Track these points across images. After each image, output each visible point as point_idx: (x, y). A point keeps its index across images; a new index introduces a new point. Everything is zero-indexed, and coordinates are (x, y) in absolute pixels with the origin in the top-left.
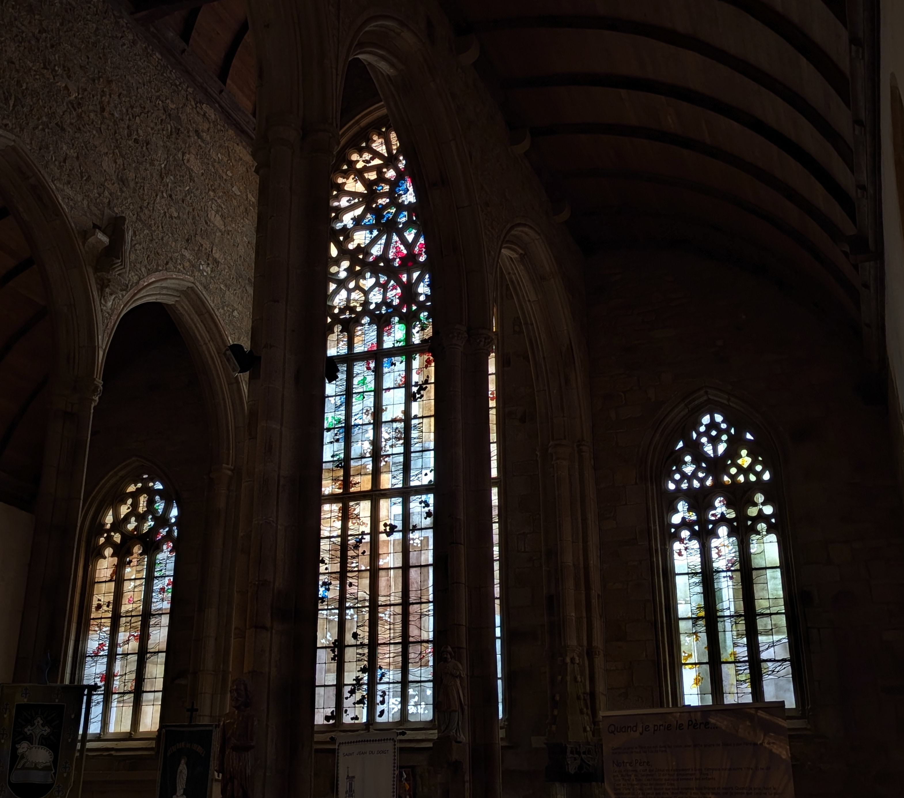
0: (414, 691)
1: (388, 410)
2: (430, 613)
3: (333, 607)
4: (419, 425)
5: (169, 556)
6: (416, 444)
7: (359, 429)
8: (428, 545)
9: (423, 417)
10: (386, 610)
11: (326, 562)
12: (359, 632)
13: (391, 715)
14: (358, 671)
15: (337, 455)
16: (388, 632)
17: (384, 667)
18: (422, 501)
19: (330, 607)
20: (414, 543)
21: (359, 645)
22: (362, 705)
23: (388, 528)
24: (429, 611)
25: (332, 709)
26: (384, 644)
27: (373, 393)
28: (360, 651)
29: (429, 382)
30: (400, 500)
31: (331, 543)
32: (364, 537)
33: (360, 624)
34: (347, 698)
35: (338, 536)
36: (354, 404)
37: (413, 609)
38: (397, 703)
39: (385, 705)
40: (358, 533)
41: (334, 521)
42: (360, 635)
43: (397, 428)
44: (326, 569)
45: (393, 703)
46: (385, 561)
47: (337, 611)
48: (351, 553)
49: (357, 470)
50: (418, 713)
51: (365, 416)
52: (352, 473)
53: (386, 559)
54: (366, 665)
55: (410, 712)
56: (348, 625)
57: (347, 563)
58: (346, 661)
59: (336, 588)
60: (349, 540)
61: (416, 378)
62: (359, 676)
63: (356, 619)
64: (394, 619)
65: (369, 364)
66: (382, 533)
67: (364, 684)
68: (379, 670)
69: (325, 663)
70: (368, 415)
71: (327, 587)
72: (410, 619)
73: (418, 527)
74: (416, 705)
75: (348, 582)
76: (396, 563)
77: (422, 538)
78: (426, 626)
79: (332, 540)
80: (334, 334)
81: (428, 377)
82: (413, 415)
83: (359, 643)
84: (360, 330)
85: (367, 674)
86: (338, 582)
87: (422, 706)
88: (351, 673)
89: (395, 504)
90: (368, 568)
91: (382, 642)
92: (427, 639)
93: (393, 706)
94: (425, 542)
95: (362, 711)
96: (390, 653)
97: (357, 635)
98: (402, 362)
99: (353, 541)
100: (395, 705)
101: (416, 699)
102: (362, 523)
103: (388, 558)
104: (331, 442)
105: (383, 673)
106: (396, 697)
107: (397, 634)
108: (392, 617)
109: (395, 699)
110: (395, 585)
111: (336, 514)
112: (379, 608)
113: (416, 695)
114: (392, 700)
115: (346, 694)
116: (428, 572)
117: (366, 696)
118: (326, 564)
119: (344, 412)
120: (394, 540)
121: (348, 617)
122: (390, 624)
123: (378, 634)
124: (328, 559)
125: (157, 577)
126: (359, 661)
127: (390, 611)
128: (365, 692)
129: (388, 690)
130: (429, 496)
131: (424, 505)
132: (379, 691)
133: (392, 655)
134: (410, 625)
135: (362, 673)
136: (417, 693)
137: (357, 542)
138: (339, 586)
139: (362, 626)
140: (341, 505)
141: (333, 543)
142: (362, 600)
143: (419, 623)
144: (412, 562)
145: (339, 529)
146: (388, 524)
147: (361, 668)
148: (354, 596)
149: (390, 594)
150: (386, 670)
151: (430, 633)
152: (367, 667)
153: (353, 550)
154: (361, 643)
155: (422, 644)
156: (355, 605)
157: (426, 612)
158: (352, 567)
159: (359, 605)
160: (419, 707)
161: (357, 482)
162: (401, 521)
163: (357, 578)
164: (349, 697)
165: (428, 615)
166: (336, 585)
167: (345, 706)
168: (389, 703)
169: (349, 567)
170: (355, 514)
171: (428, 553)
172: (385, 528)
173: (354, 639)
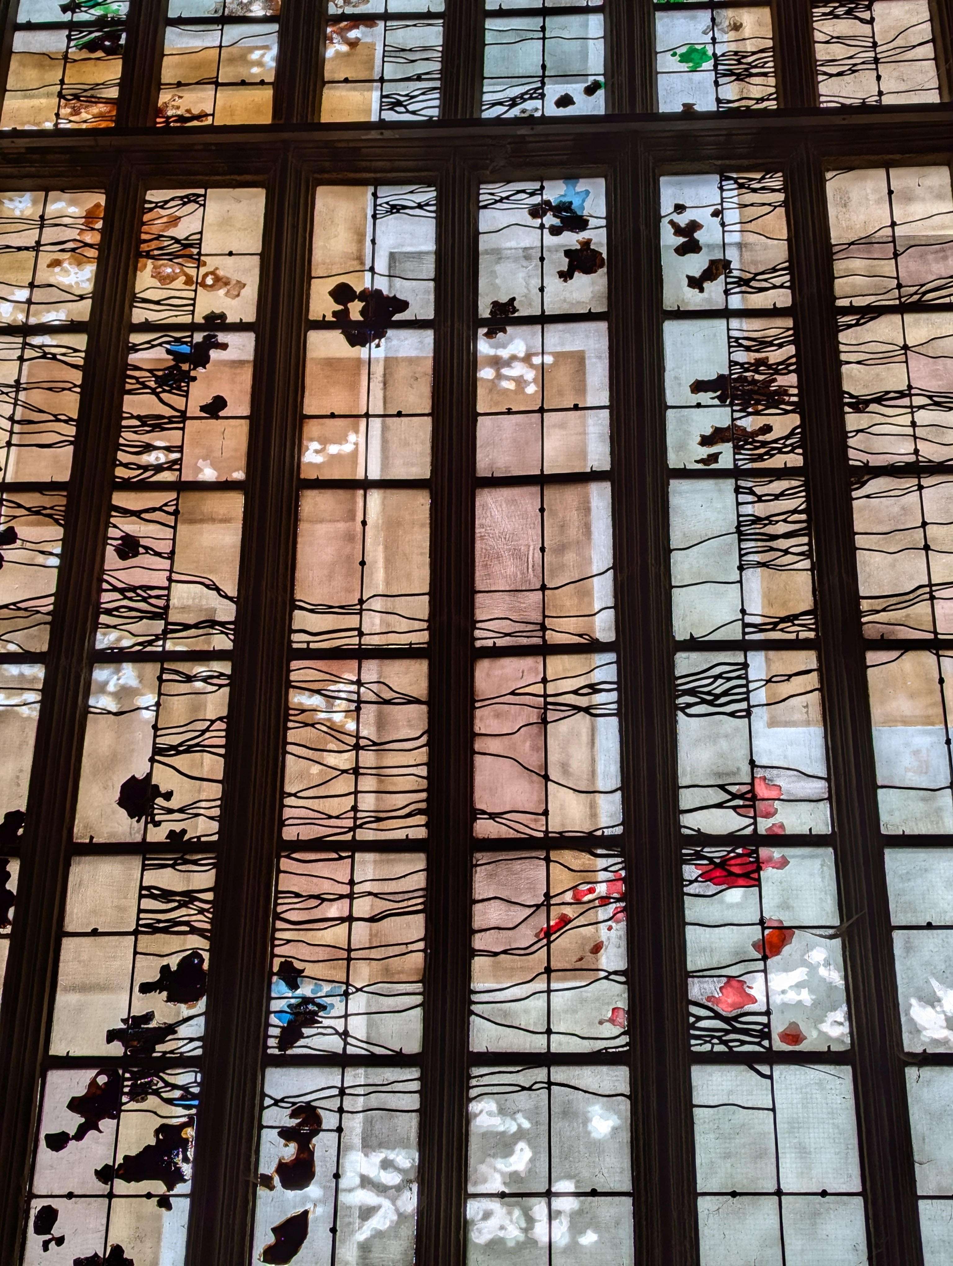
0: (504, 1112)
2: (599, 698)
3: (12, 648)
8: (581, 388)
10: (337, 679)
12: (164, 779)
13: (349, 1253)
14: (146, 988)
16: (344, 784)
17: (310, 970)
18: (548, 203)
20: (499, 376)
21: (157, 848)
22: (158, 1187)
23: (355, 310)
24: (594, 689)
26: (317, 845)
28: (164, 878)
30: (428, 195)
31: (28, 353)
32: (222, 337)
33: (174, 740)
34: (58, 1142)
35: (72, 327)
37: (494, 677)
38: (393, 1179)
39: (313, 1190)
40: (187, 319)
41: (56, 263)
42: (168, 796)
45: (366, 1182)
46: (333, 449)
47: (37, 672)
48: (139, 404)
49: (199, 66)
50: (531, 1242)
52: (168, 74)
53: (342, 439)
54: (195, 954)
55: (482, 1234)
56: (97, 741)
57: (118, 447)
58: (70, 927)
59: (40, 559)
60: (135, 348)
62: (149, 1017)
63: (149, 715)
64: (381, 723)
66: (322, 325)
67: (181, 1061)
68: (279, 987)
72: (480, 726)
73: (523, 312)
74: (518, 1195)
75: (112, 532)
76: (398, 462)
77: (549, 359)
78: (578, 766)
79: (37, 340)
83: (158, 835)
85: (201, 1005)
86: (58, 532)
87: (558, 1204)
88: (97, 999)
89: (395, 209)
90: (239, 476)
91: (308, 833)
92: (587, 827)
93: (367, 1197)
94: (561, 377)
95: (159, 1218)
96: (351, 896)
97: (156, 791)
100: (381, 1189)
101: (522, 1159)
102: (209, 281)
103: (354, 437)
105: (306, 1001)
106: (381, 1145)
107: (400, 800)
109: (377, 1157)
110: (388, 561)
111: (73, 234)
112: (294, 664)
113: (520, 1134)
114: (360, 1164)
115: (56, 1117)
116: (585, 509)
117: (190, 1133)
120: (387, 359)
121: (102, 702)
122: (357, 747)
123: (284, 795)
126: (153, 929)
127: (359, 683)
128: (180, 1111)
129: (335, 1104)
130: (582, 185)
131: (556, 222)
132: (276, 1103)
133: (363, 907)
134: (478, 759)
135: (169, 1000)
136: (526, 1125)
137: (179, 357)
138: (58, 550)
139: (187, 751)
140: (101, 199)
141: (44, 356)
142: (192, 622)
143: (534, 748)
144: (491, 465)
145: (82, 298)
146: (358, 290)
147: (165, 969)
148: (144, 600)
149: (361, 602)
150: (326, 988)
151: (601, 800)
152: (206, 966)
153: (154, 392)
154: (172, 833)
155: (554, 855)
156: (150, 643)
157: (575, 692)
158: (146, 468)
159: (170, 646)
160: (539, 1208)
161: (196, 112)
162: (432, 284)
163: (171, 520)
164: (72, 1132)
165: (586, 710)
166: (41, 547)
167: (41, 1185)
168: (337, 1176)
169: (126, 466)
170: (177, 241)
171: (584, 425)
172: (341, 307)
173: (132, 816)
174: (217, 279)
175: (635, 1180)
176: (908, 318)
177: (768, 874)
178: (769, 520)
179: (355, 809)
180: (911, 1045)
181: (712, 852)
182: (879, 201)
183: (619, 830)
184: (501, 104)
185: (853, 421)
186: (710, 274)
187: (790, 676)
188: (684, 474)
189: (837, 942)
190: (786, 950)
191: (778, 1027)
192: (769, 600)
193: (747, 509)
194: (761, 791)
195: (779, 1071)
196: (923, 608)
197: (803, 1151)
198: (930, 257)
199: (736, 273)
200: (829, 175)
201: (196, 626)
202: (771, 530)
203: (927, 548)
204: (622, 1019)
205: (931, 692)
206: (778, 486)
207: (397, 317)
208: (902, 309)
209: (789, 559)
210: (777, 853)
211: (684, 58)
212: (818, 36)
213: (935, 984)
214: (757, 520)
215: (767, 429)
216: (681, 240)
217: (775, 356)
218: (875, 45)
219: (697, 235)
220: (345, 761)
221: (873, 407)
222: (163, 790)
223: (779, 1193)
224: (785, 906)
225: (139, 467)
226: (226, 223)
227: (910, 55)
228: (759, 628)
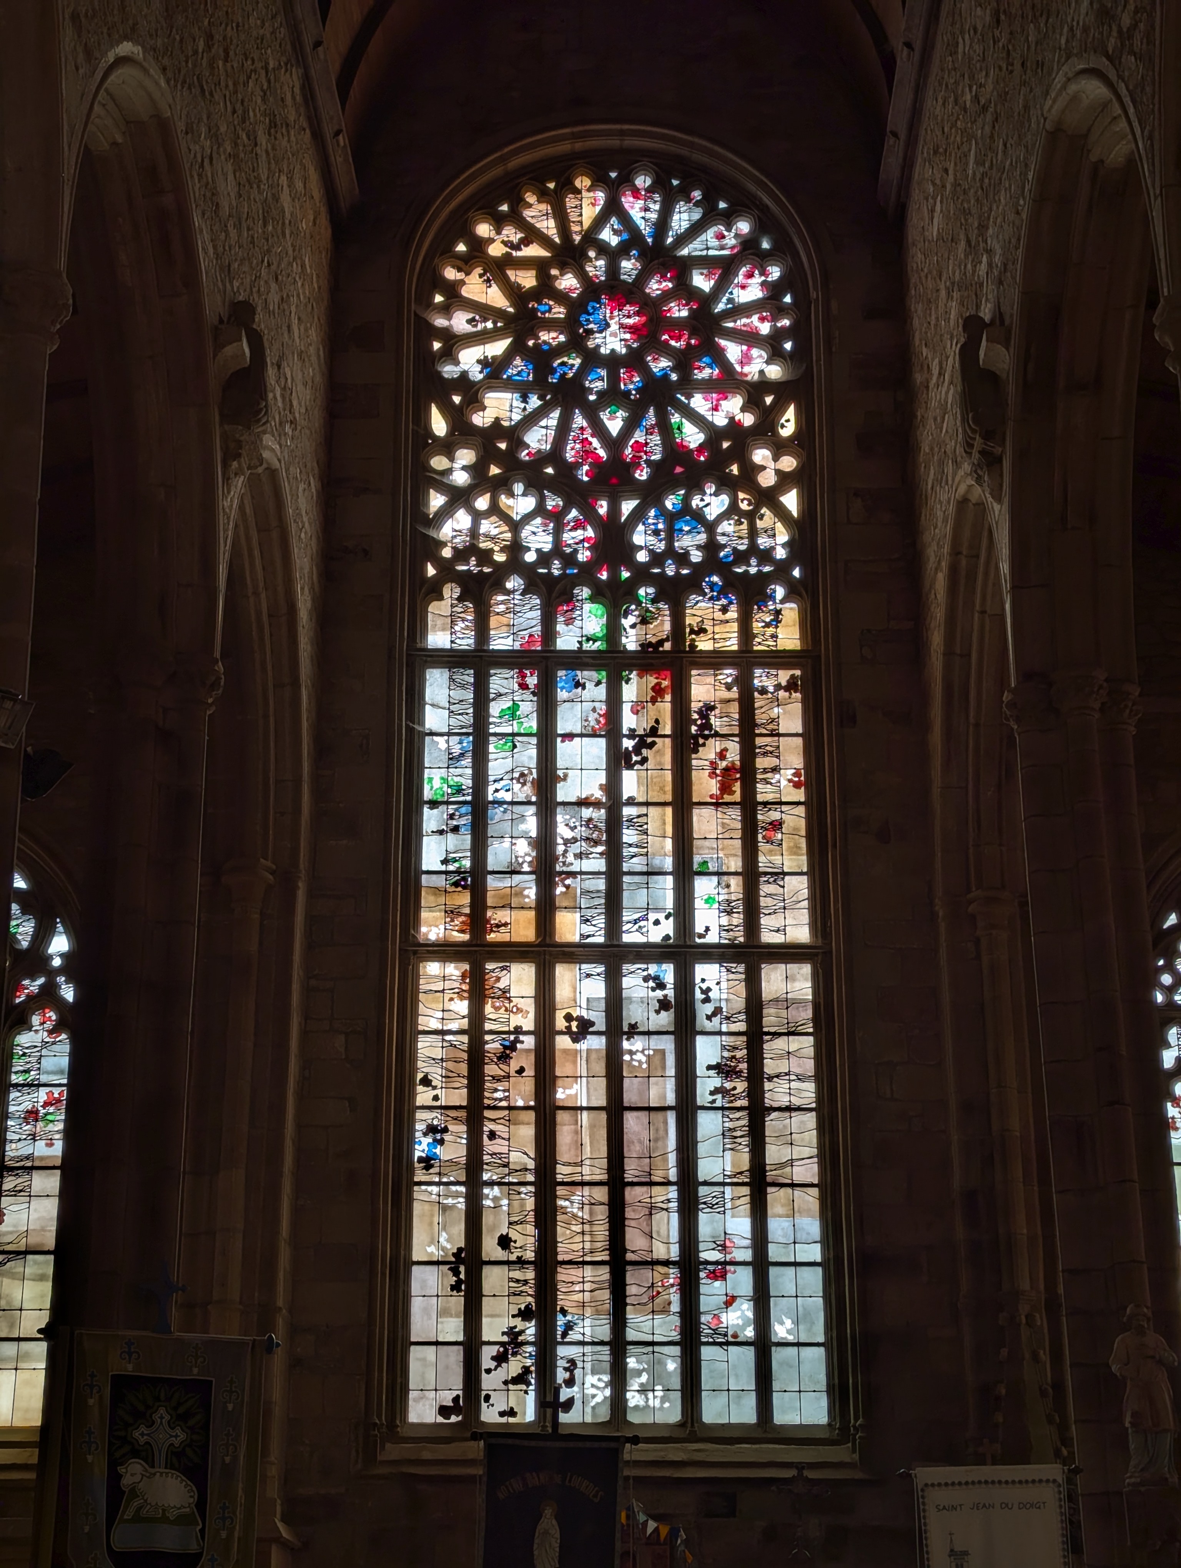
0: (638, 1362)
1: (569, 780)
2: (671, 1205)
3: (452, 1179)
4: (639, 820)
5: (47, 1040)
6: (633, 857)
7: (505, 812)
8: (664, 1067)
9: (647, 804)
10: (574, 1194)
11: (433, 1084)
12: (513, 1235)
13: (588, 1410)
14: (513, 1316)
15: (455, 860)
16: (578, 1238)
17: (570, 1310)
18: (649, 975)
19: (445, 1180)
21: (513, 1263)
22: (524, 1387)
23: (574, 1024)
24: (669, 1201)
25: (455, 1393)
26: (570, 1262)
27: (534, 741)
28: (517, 1274)
29: (660, 733)
30: (601, 969)
31: (445, 1044)
32: (522, 1038)
33: (516, 1219)
34: (488, 1371)
35: (461, 1032)
36: (491, 757)
37: (632, 1194)
38: (602, 1385)
39: (575, 1389)
40: (506, 1029)
41: (451, 999)
42: (515, 1242)
43: (590, 820)
44: (436, 1098)
45: (593, 1386)
46: (568, 1092)
47: (462, 1189)
48: (491, 1069)
49: (503, 897)
50: (647, 1406)
51: (517, 787)
52: (490, 902)
53: (571, 1087)
54: (530, 1304)
55: (631, 1403)
56: (487, 1219)
57: (484, 1090)
58: (485, 1293)
59: (459, 1140)
60: (487, 1043)
61: (629, 720)
62: (515, 1327)
63: (505, 1208)
64: (591, 1213)
65: (524, 676)
66: (561, 1033)
67: (528, 1343)
68: (560, 1317)
69: (438, 1296)
70: (524, 784)
71: (438, 1136)
72: (627, 1215)
73: (641, 1029)
74: (643, 1390)
75: (485, 1129)
76: (593, 1098)
77: (651, 1052)
78: (664, 1232)
79: (448, 1038)
80: (443, 602)
81: (657, 721)
82: (625, 797)
83: (513, 1258)
84: (502, 602)
85: (533, 1323)
86: (464, 1128)
87: (656, 1393)
88: (497, 1320)
89: (588, 976)
90: (532, 1103)
91: (567, 1258)
92: (666, 1258)
93: (593, 1391)
94: (657, 1060)
95: (525, 1398)
96: (583, 1282)
97: (510, 1240)
98: (598, 683)
99: (497, 1045)
100: (598, 1388)
101: (644, 1378)
102: (515, 1010)
103: (576, 1087)
104: (441, 832)
105: (569, 1321)
106: (597, 1373)
107: (599, 1245)
108: (586, 1208)
109: (596, 1377)
110: (591, 1143)
111: (457, 985)
112: (558, 1188)
113: (644, 1370)
114: (591, 1379)
115: (487, 1362)
116: (666, 1123)
117: (533, 1368)
118: (435, 1088)
119: (469, 771)
120: (588, 1050)
121: (487, 1203)
122: (583, 1223)
123: (557, 1242)
124: (440, 1078)
125: (16, 1085)
126: (514, 1294)
127: (583, 1196)
128: (529, 1361)
129: (582, 1359)
130: (664, 966)
131: (654, 985)
132: (562, 1358)
133: (588, 1287)
134: (627, 1228)
135: (522, 1320)
136: (646, 1366)
137: (505, 1047)
138: (465, 1136)
139: (521, 1223)
140: (467, 967)
141: (451, 1045)
142: (518, 1169)
143: (647, 1225)
144: (630, 1099)
145: (464, 1017)
146: (575, 1016)
147: (520, 1309)
148: (500, 1159)
149: (582, 1161)
150: (576, 1317)
151: (671, 1246)
152: (534, 1308)
153: (496, 1064)
154: (518, 1257)
155: (655, 1268)
156: (503, 1178)
157: (662, 1202)
158: (496, 1099)
159: (511, 1180)
160: (650, 1395)
161: (503, 922)
162: (604, 1014)
163: (507, 1123)
164: (493, 1368)
165: (666, 1210)
166: (459, 1135)
167: (484, 1386)
168: (583, 1384)
169: (488, 1098)
170: (500, 990)
171: (665, 1084)
172: (567, 1024)
173: (503, 1249)
174: (518, 1009)
175: (682, 1386)
176: (791, 1038)
177: (729, 1276)
178: (733, 1130)
179: (583, 1248)
180: (774, 1339)
181: (709, 1267)
182: (782, 980)
183: (677, 1259)
184: (630, 922)
185: (767, 1086)
186: (714, 1014)
187: (739, 1197)
188: (703, 1108)
189: (752, 1303)
190: (734, 1304)
191: (730, 1333)
192: (733, 1165)
193: (727, 1125)
194: (728, 1244)
195: (730, 1348)
196: (788, 1169)
197: (737, 1376)
198: (801, 1009)
199: (725, 1014)
200: (763, 966)
201: (520, 1171)
202: (735, 1134)
203: (791, 1144)
204: (678, 1329)
205: (789, 1205)
206: (738, 1115)
207: (591, 1029)
208: (789, 1034)
209: (741, 1147)
210: (732, 1268)
211: (707, 902)
212: (762, 893)
213: (783, 1317)
214: (730, 1130)
215: (735, 1088)
216: (704, 996)
217: (739, 1054)
218: (784, 900)
219: (710, 994)
220: (578, 1228)
221: (775, 1079)
222: (513, 1239)
223: (728, 1390)
224: (733, 1288)
225: (493, 1099)
226: (519, 980)
227: (798, 906)
228: (730, 1177)
